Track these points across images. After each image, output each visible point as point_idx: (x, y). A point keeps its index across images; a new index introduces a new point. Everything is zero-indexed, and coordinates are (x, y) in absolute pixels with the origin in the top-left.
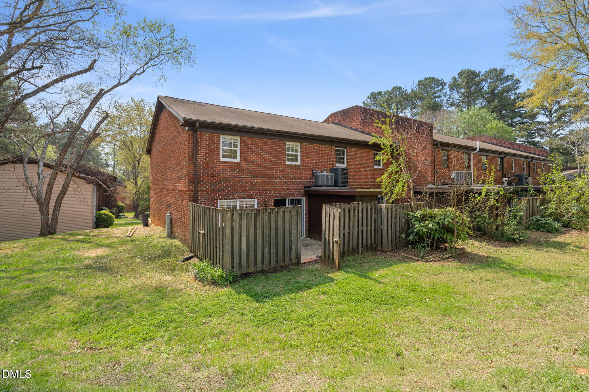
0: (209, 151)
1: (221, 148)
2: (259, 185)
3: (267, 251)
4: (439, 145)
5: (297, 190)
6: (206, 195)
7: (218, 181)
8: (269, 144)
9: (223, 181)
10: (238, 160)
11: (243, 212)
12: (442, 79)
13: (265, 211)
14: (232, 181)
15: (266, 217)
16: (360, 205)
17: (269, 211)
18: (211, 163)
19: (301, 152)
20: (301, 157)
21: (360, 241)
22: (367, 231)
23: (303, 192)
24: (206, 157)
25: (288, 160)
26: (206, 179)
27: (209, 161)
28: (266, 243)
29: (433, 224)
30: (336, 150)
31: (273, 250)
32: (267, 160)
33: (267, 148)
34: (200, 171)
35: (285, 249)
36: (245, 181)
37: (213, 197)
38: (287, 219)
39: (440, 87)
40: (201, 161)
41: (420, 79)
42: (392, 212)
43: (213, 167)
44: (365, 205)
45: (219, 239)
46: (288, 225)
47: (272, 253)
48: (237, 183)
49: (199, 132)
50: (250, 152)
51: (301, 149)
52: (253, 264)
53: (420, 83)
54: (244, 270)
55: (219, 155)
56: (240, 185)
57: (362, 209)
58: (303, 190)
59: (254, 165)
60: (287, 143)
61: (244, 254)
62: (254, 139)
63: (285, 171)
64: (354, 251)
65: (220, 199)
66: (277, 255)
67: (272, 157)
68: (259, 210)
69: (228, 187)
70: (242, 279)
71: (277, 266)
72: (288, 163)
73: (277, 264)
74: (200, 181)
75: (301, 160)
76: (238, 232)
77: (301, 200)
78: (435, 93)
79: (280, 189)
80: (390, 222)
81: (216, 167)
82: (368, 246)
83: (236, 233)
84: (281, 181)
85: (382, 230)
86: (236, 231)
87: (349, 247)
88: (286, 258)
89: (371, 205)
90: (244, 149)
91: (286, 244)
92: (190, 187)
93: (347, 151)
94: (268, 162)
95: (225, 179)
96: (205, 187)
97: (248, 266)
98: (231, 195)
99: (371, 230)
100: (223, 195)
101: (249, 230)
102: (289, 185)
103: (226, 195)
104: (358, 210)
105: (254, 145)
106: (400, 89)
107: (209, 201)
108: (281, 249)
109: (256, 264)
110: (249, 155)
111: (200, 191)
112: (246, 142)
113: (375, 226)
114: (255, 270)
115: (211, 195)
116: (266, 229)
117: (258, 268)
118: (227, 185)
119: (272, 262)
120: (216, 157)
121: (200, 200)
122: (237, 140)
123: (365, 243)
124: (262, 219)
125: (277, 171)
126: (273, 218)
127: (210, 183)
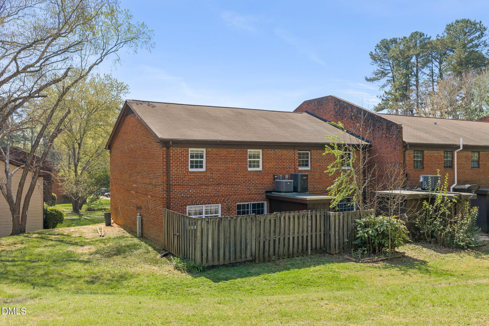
0: (179, 163)
1: (190, 159)
2: (223, 191)
3: (227, 250)
4: (408, 146)
5: (258, 194)
6: (177, 202)
7: (187, 189)
8: (232, 153)
9: (191, 189)
10: (204, 169)
11: (210, 220)
12: (481, 22)
13: (226, 219)
14: (198, 189)
15: (227, 223)
16: (309, 213)
17: (229, 219)
18: (181, 174)
19: (262, 158)
20: (263, 163)
21: (309, 244)
22: (316, 235)
23: (264, 196)
24: (177, 169)
25: (250, 166)
26: (177, 188)
27: (179, 172)
28: (227, 243)
29: (372, 231)
30: (299, 154)
31: (232, 249)
32: (230, 168)
33: (229, 157)
34: (172, 181)
35: (242, 249)
36: (210, 189)
37: (183, 203)
38: (243, 225)
39: (477, 34)
40: (172, 172)
41: (450, 22)
42: (339, 219)
43: (183, 177)
44: (314, 212)
45: (192, 239)
46: (244, 230)
47: (231, 252)
48: (203, 190)
49: (172, 148)
50: (214, 161)
51: (262, 155)
52: (217, 260)
53: (449, 28)
54: (211, 263)
55: (188, 167)
56: (206, 192)
57: (312, 216)
58: (265, 195)
59: (218, 173)
60: (249, 150)
61: (210, 251)
62: (218, 150)
63: (247, 177)
64: (303, 253)
65: (188, 205)
66: (236, 253)
67: (235, 165)
68: (221, 218)
69: (195, 194)
70: (209, 269)
71: (235, 262)
72: (250, 169)
73: (236, 260)
74: (172, 190)
75: (263, 166)
76: (206, 234)
77: (263, 204)
78: (472, 40)
79: (242, 195)
80: (337, 228)
81: (185, 177)
82: (317, 248)
83: (205, 235)
84: (243, 187)
85: (330, 235)
86: (205, 234)
87: (298, 248)
88: (242, 256)
89: (321, 212)
90: (209, 160)
91: (242, 245)
92: (164, 195)
93: (311, 154)
94: (231, 170)
95: (193, 187)
96: (176, 195)
97: (213, 261)
98: (198, 201)
99: (320, 235)
100: (191, 201)
101: (214, 234)
102: (251, 190)
103: (194, 201)
104: (308, 217)
105: (219, 155)
106: (421, 36)
107: (180, 207)
108: (238, 248)
109: (219, 260)
110: (214, 165)
111: (172, 198)
112: (211, 153)
113: (324, 231)
114: (218, 264)
115: (181, 202)
116: (227, 233)
117: (220, 263)
118: (195, 192)
119: (231, 258)
120: (185, 169)
121: (172, 206)
122: (203, 151)
123: (314, 246)
124: (224, 225)
125: (239, 178)
126: (232, 225)
127: (180, 191)
